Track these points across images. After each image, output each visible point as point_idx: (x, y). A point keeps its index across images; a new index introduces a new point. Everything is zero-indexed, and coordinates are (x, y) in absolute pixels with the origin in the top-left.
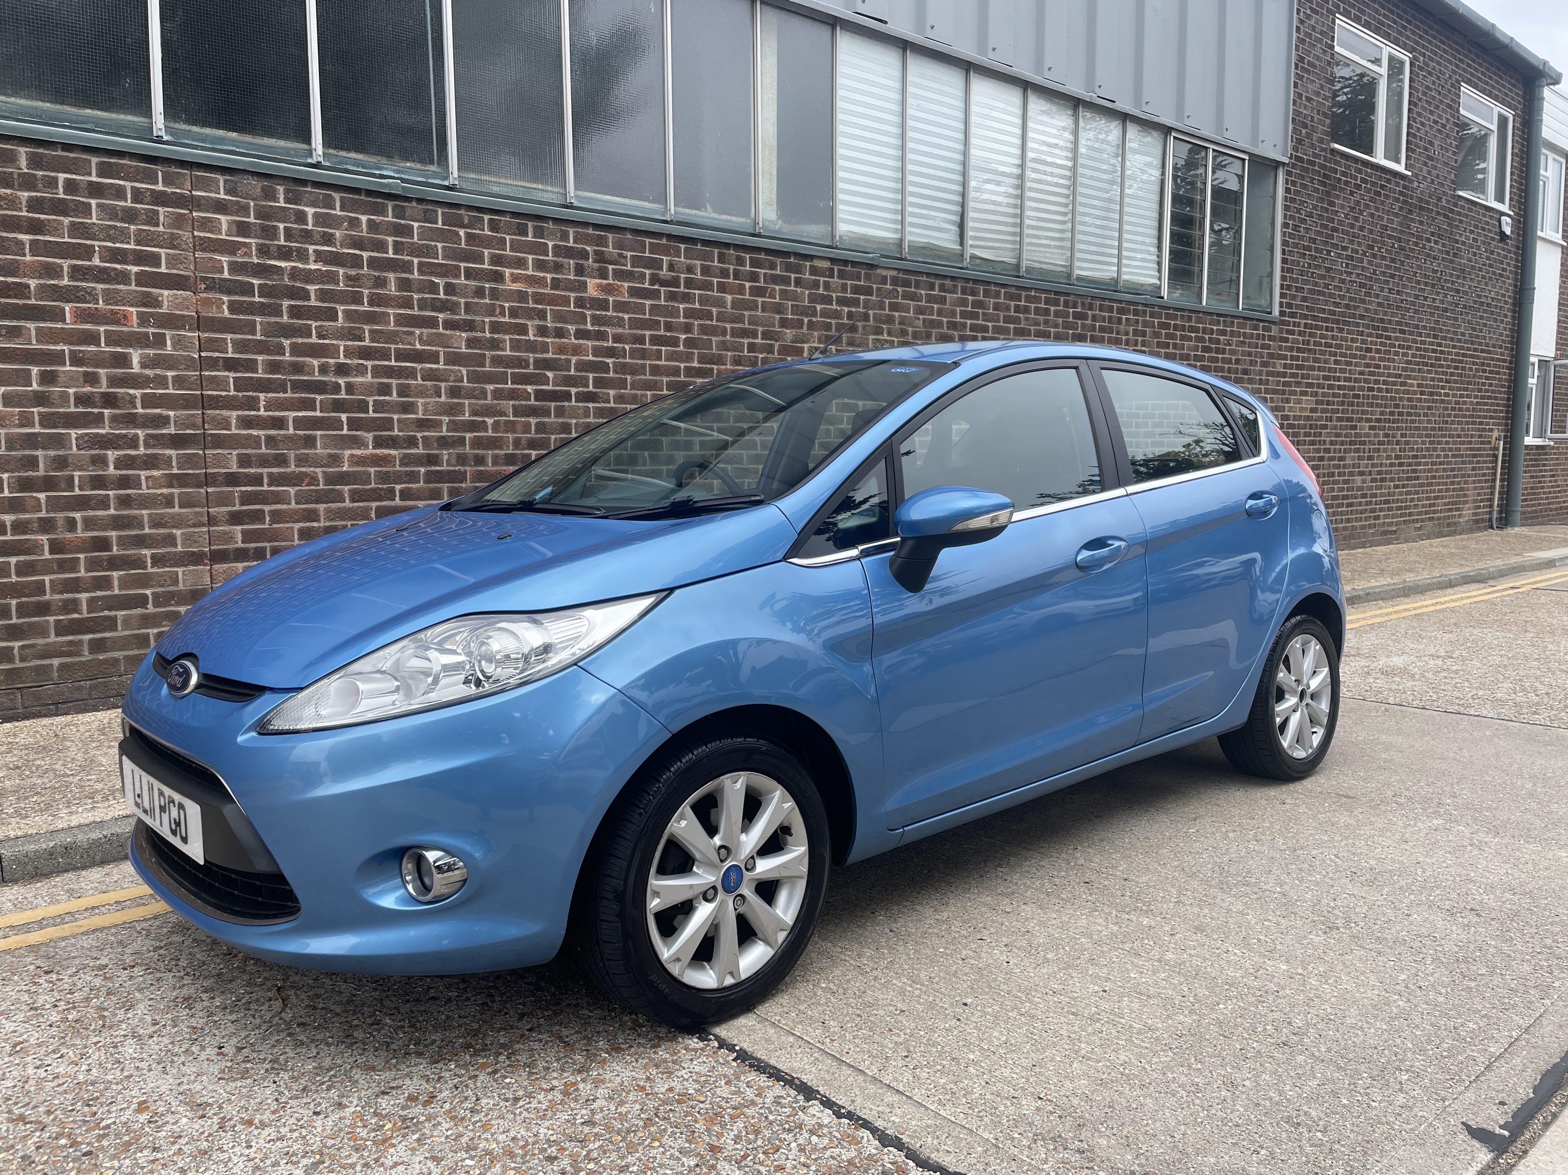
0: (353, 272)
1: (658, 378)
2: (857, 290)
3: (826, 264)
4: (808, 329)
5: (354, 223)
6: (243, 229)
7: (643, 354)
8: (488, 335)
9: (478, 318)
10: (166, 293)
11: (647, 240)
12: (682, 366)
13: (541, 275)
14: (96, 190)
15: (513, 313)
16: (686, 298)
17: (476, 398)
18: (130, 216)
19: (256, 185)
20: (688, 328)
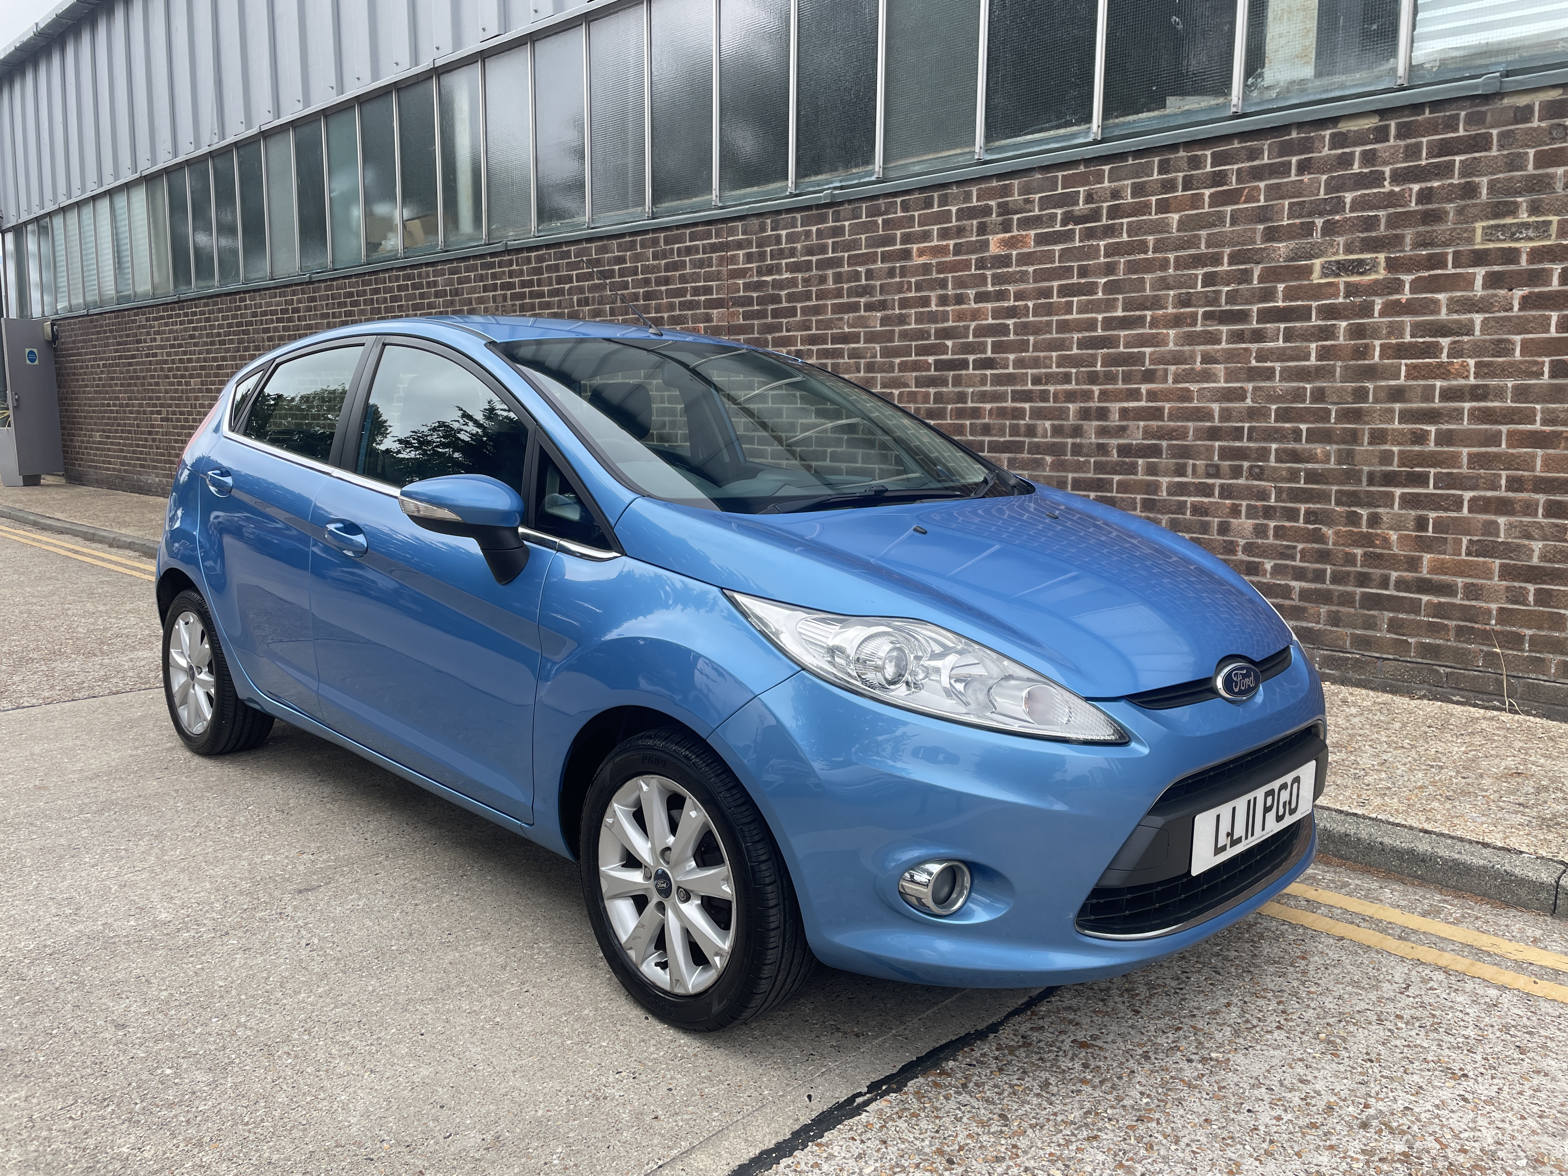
0: (807, 275)
1: (1067, 335)
2: (1445, 148)
3: (1372, 122)
4: (1324, 234)
5: (808, 234)
6: (749, 258)
7: (1049, 309)
8: (897, 311)
9: (889, 297)
10: (715, 311)
11: (1060, 174)
12: (1100, 317)
13: (944, 243)
14: (689, 251)
15: (919, 287)
16: (1109, 231)
17: (886, 372)
18: (701, 264)
19: (755, 221)
20: (1110, 269)
